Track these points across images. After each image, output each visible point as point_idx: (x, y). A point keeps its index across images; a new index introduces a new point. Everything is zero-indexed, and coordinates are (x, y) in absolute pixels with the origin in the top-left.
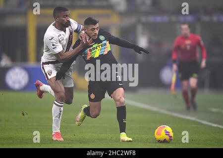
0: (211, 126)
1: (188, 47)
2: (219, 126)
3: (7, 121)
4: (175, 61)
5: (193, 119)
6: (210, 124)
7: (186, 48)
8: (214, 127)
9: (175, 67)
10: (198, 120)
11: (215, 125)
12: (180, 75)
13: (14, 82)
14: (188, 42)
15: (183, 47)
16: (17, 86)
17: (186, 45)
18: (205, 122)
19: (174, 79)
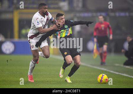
0: (115, 74)
1: (103, 29)
2: (119, 74)
3: (3, 71)
4: (95, 37)
5: (105, 70)
6: (115, 72)
7: (101, 29)
8: (117, 74)
9: (95, 40)
10: (108, 70)
11: (117, 73)
12: (98, 45)
13: (6, 50)
14: (103, 26)
15: (100, 28)
16: (8, 52)
17: (101, 27)
18: (112, 72)
19: (95, 47)
